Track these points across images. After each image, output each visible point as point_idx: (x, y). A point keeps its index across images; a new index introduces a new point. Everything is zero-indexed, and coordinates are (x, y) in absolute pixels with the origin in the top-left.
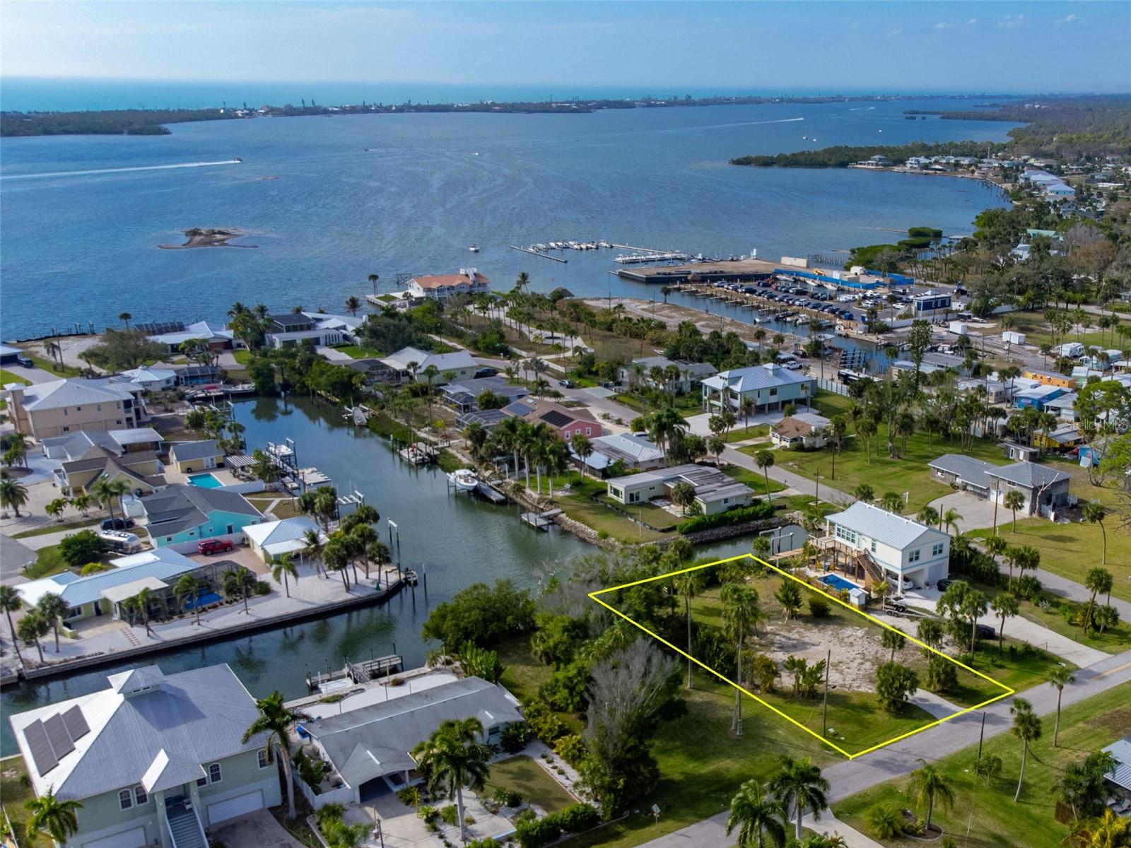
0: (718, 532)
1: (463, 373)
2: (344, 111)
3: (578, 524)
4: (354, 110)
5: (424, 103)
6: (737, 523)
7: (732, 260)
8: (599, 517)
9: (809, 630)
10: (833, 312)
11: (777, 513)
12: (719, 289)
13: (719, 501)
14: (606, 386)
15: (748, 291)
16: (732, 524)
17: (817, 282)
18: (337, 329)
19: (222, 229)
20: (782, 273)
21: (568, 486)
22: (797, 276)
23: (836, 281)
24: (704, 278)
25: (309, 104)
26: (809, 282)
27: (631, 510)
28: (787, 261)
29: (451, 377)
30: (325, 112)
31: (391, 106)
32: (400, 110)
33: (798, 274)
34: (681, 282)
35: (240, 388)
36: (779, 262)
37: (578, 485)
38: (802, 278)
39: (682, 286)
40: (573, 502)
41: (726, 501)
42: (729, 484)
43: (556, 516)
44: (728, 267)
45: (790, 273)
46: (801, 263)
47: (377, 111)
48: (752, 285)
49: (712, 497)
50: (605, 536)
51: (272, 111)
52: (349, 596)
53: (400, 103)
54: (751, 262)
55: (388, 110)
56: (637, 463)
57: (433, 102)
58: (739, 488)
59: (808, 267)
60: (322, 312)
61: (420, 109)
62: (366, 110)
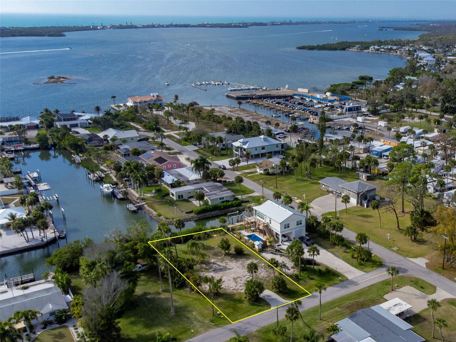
0: (213, 213)
1: (132, 139)
2: (144, 27)
3: (150, 209)
4: (148, 27)
5: (178, 24)
6: (223, 209)
7: (277, 89)
8: (161, 206)
9: (231, 261)
10: (310, 112)
11: (243, 204)
12: (266, 102)
13: (217, 199)
14: (195, 145)
15: (278, 103)
16: (220, 210)
17: (310, 99)
18: (87, 120)
19: (64, 76)
20: (296, 95)
21: (154, 191)
22: (303, 97)
23: (318, 99)
24: (260, 97)
25: (129, 24)
26: (307, 99)
27: (178, 203)
28: (301, 90)
29: (125, 141)
30: (136, 27)
31: (164, 25)
32: (168, 26)
33: (303, 96)
34: (250, 99)
35: (32, 146)
36: (297, 91)
37: (159, 191)
38: (304, 98)
39: (251, 101)
40: (153, 199)
41: (220, 199)
42: (224, 191)
43: (143, 205)
44: (274, 93)
45: (299, 95)
46: (306, 91)
47: (158, 27)
48: (281, 100)
49: (214, 197)
50: (160, 215)
51: (113, 27)
52: (27, 244)
53: (168, 24)
54: (285, 91)
55: (163, 26)
56: (188, 181)
57: (182, 23)
58: (228, 193)
59: (309, 92)
60: (84, 112)
61: (176, 26)
62: (153, 26)
